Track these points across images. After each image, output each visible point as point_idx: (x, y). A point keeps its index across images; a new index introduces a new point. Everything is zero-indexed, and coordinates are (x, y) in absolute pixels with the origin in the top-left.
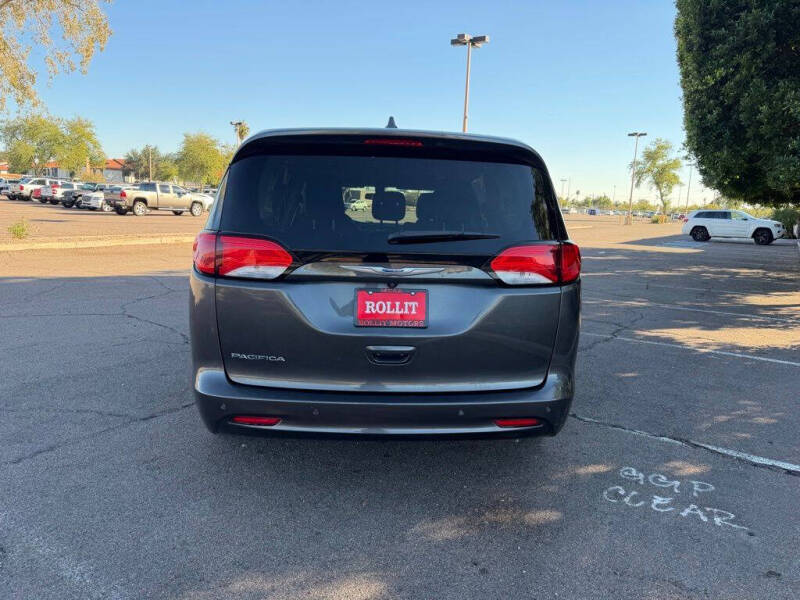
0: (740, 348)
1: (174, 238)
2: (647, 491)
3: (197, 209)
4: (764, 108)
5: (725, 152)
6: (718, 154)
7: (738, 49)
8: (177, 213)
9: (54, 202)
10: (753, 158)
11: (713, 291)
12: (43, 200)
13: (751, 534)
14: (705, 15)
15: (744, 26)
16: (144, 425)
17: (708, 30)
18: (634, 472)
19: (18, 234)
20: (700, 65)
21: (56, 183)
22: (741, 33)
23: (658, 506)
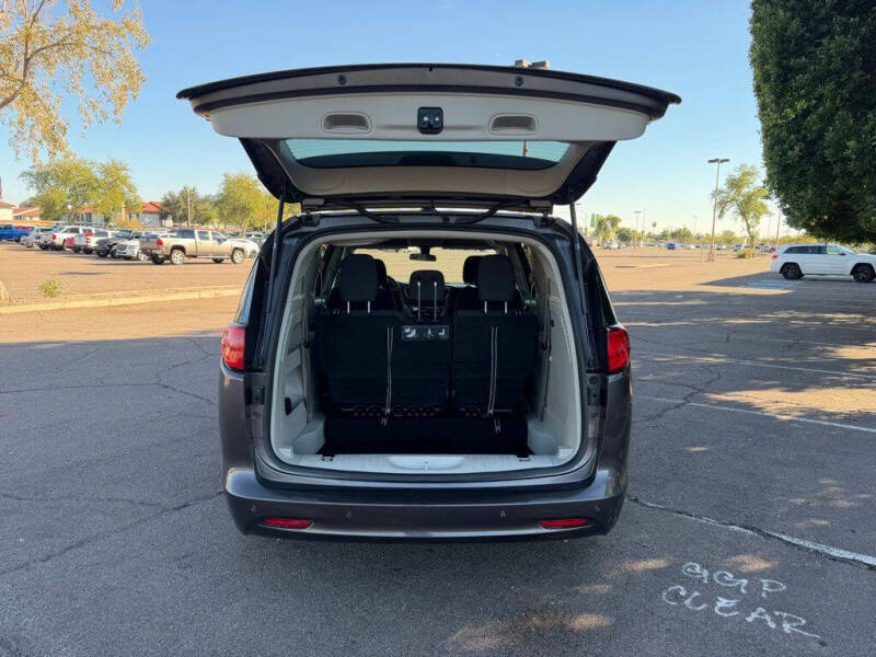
0: (826, 414)
1: (212, 292)
2: (711, 592)
3: (238, 256)
4: (851, 143)
5: (810, 192)
6: (802, 193)
7: (821, 79)
8: (218, 261)
9: (88, 251)
10: (842, 197)
11: (802, 342)
12: (77, 250)
13: (823, 644)
14: (783, 42)
15: (827, 54)
16: (176, 515)
17: (786, 58)
18: (698, 569)
19: (49, 292)
20: (779, 96)
21: (90, 231)
22: (823, 62)
23: (721, 609)
